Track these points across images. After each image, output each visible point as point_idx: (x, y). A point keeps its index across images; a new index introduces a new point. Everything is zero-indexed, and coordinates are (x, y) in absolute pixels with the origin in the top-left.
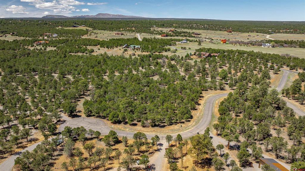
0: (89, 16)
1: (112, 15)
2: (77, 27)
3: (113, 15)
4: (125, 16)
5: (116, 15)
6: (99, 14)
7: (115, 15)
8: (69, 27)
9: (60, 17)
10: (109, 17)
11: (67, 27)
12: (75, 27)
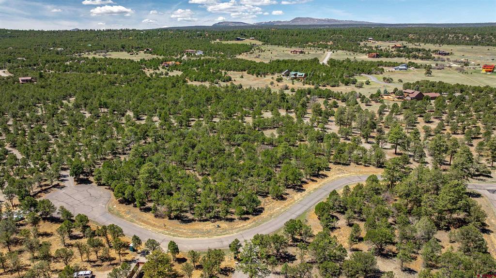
0: (280, 22)
1: (317, 19)
2: (242, 40)
3: (319, 20)
4: (339, 21)
5: (324, 20)
6: (296, 19)
7: (322, 20)
8: (230, 40)
9: (237, 25)
10: (312, 23)
11: (228, 40)
12: (238, 39)
